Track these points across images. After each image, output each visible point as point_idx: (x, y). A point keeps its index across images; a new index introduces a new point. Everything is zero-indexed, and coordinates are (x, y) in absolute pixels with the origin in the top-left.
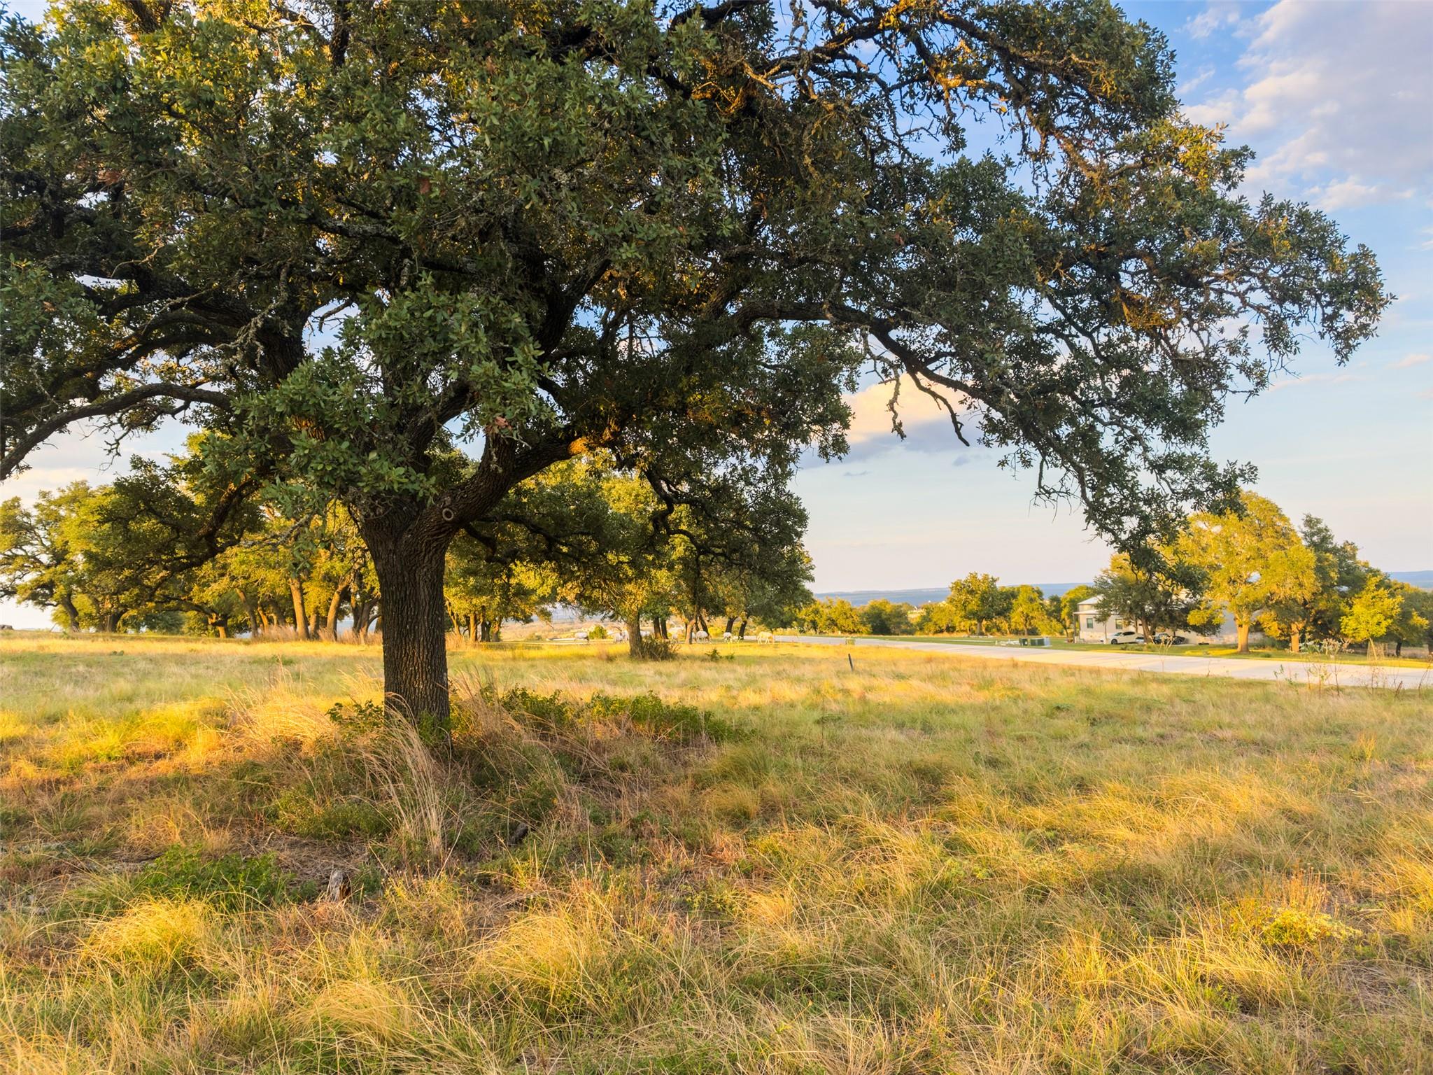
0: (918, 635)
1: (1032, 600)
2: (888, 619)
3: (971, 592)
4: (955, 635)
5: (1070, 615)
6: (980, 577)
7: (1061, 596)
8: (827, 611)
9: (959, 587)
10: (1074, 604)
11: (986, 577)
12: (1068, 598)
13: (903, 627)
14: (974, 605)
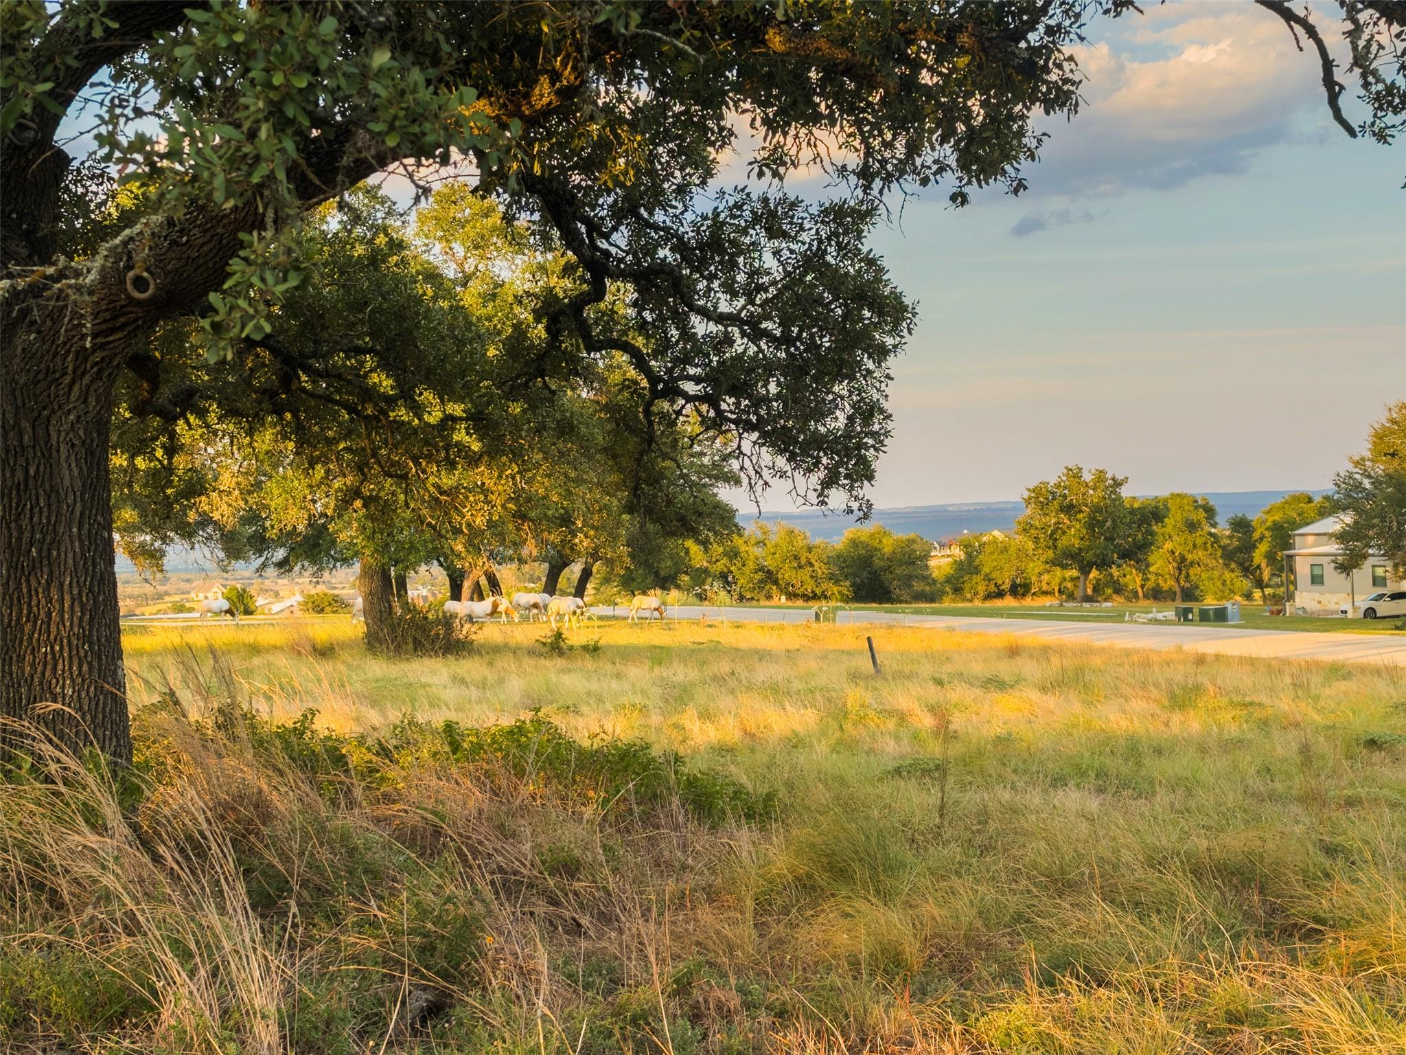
0: (947, 603)
1: (1192, 526)
2: (888, 569)
3: (1069, 509)
4: (1028, 601)
5: (1271, 557)
6: (1087, 477)
7: (1254, 517)
8: (757, 551)
9: (1042, 498)
10: (1283, 535)
11: (1100, 476)
12: (1270, 520)
13: (918, 586)
14: (1073, 537)
